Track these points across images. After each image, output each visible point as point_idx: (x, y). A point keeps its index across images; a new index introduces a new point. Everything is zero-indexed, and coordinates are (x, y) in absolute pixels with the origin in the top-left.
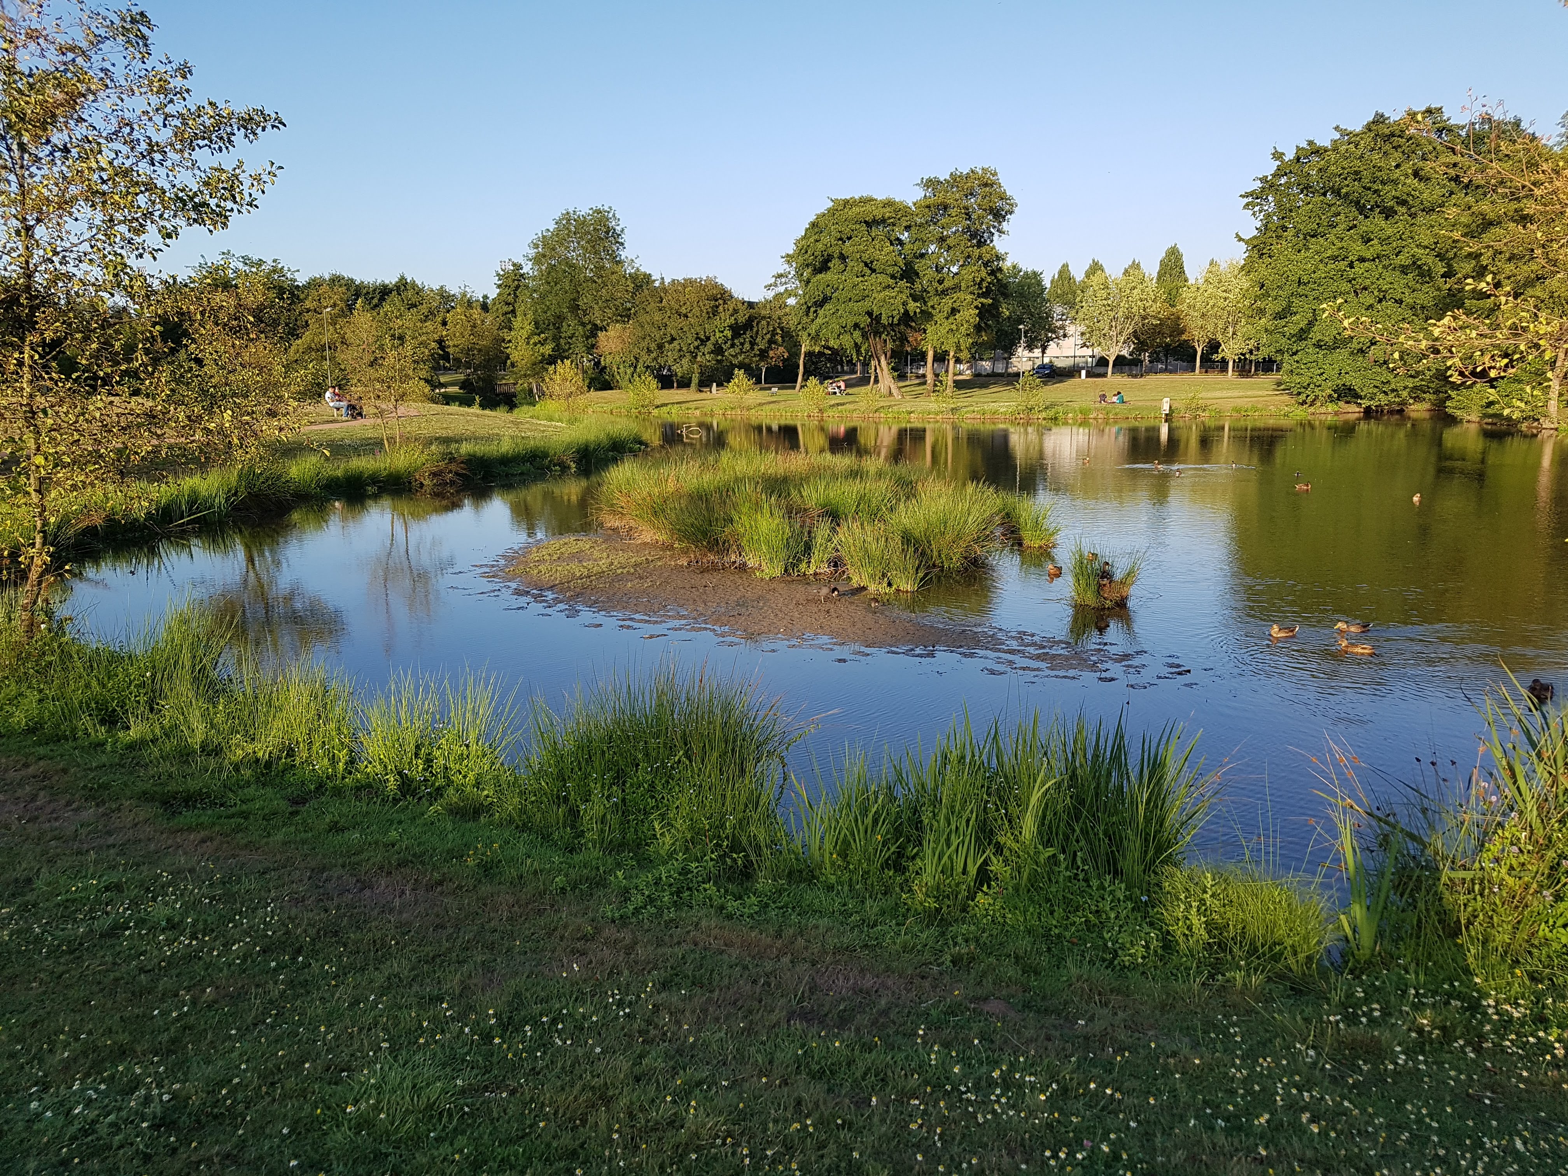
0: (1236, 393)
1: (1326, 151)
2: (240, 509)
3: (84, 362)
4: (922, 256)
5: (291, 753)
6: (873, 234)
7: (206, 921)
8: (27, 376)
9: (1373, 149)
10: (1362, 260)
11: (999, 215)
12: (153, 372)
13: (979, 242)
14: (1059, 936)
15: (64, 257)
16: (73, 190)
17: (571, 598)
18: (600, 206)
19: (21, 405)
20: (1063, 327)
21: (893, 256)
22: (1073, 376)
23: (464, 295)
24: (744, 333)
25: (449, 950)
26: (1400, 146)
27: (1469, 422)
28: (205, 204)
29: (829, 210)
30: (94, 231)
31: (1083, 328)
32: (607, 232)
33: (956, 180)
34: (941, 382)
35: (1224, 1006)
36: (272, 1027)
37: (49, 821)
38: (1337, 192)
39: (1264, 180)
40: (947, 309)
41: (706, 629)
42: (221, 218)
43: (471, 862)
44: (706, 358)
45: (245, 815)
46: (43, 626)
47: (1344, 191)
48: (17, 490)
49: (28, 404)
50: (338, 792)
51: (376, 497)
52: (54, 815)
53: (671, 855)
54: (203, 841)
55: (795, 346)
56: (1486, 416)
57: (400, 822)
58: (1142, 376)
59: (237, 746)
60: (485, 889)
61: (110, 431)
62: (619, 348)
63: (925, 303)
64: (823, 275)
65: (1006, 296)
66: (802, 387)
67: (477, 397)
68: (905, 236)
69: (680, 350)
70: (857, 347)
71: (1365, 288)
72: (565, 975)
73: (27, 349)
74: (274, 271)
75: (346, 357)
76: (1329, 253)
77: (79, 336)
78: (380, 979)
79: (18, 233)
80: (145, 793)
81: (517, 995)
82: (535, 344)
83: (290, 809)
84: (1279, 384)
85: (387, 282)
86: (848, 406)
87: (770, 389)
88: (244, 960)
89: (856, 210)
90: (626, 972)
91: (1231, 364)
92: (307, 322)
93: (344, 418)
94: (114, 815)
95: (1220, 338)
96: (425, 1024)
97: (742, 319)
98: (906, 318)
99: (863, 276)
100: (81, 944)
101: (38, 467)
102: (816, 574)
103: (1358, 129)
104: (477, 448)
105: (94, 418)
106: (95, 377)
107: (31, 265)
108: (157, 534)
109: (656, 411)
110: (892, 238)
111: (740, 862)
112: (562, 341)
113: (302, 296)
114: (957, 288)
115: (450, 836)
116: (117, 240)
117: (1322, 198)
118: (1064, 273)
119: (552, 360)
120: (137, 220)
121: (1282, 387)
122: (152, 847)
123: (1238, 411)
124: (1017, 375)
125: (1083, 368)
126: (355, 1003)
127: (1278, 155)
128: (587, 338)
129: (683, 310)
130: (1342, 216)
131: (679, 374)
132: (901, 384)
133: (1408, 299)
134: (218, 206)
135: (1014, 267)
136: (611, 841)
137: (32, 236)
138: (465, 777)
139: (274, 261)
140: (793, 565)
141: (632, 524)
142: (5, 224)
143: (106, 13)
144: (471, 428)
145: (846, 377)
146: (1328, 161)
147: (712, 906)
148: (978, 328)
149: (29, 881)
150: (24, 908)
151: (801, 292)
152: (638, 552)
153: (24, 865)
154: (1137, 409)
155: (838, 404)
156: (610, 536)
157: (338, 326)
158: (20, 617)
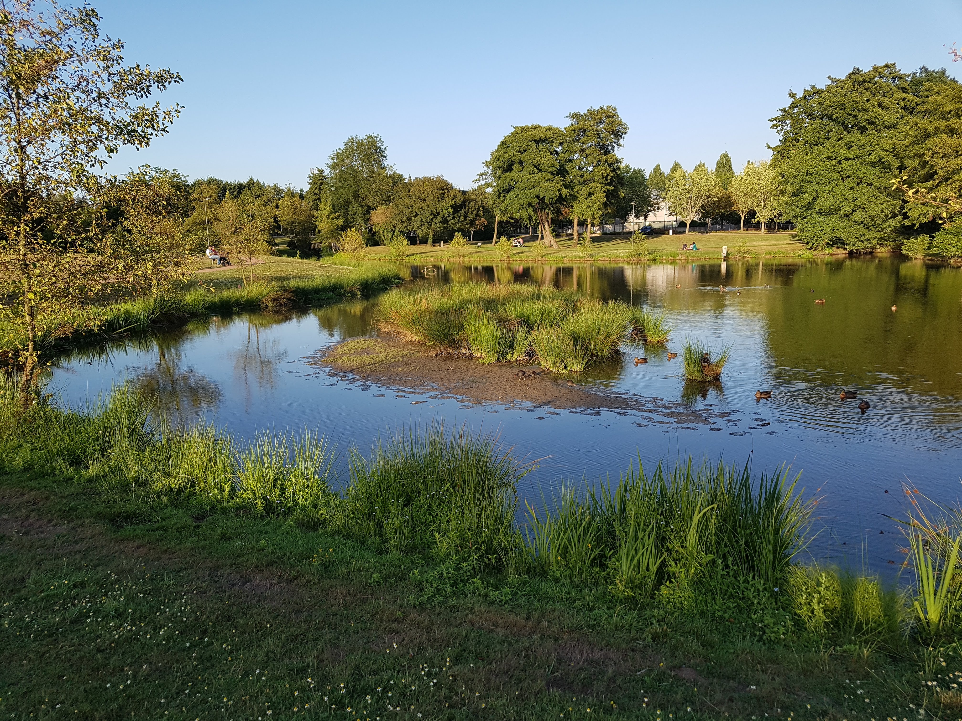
0: (767, 243)
1: (822, 92)
2: (156, 323)
3: (58, 232)
4: (570, 161)
5: (193, 485)
6: (540, 148)
7: (141, 611)
8: (22, 242)
9: (853, 90)
10: (847, 159)
11: (618, 135)
12: (102, 239)
13: (606, 152)
14: (721, 617)
15: (45, 165)
16: (51, 123)
17: (364, 378)
18: (371, 134)
19: (19, 260)
20: (657, 203)
21: (550, 163)
22: (664, 234)
23: (289, 189)
24: (461, 210)
25: (307, 630)
26: (869, 88)
27: (916, 259)
28: (134, 131)
29: (512, 134)
30: (64, 148)
31: (670, 204)
32: (376, 150)
33: (591, 113)
34: (583, 238)
35: (847, 671)
36: (189, 695)
37: (37, 534)
38: (830, 117)
39: (783, 110)
40: (586, 193)
41: (451, 397)
42: (145, 140)
43: (316, 563)
44: (437, 225)
45: (164, 529)
46: (34, 402)
47: (834, 116)
48: (17, 314)
49: (23, 260)
50: (225, 511)
51: (239, 314)
52: (40, 529)
53: (448, 555)
54: (138, 548)
55: (492, 217)
56: (927, 255)
57: (266, 533)
58: (707, 233)
59: (158, 480)
60: (327, 583)
61: (75, 277)
62: (384, 221)
63: (572, 189)
64: (509, 173)
65: (622, 184)
66: (496, 243)
67: (298, 252)
68: (559, 149)
69: (421, 221)
70: (530, 218)
71: (848, 177)
72: (388, 651)
73: (22, 225)
74: (174, 176)
75: (219, 228)
76: (826, 155)
77: (55, 216)
78: (261, 656)
79: (16, 151)
80: (99, 513)
81: (357, 667)
82: (333, 219)
83: (194, 524)
84: (794, 236)
85: (242, 182)
86: (525, 254)
87: (476, 244)
88: (168, 641)
89: (529, 133)
90: (429, 649)
91: (763, 225)
92: (194, 207)
93: (218, 265)
94: (79, 530)
95: (756, 209)
96: (296, 693)
97: (459, 201)
98: (561, 199)
99: (534, 174)
100: (57, 629)
101: (30, 300)
102: (517, 361)
103: (843, 78)
104: (300, 283)
105: (65, 268)
106: (66, 242)
107: (24, 171)
108: (105, 338)
109: (407, 258)
110: (552, 150)
111: (494, 561)
112: (349, 217)
113: (191, 191)
114: (592, 180)
115: (300, 542)
116: (79, 154)
117: (821, 121)
118: (657, 171)
119: (343, 228)
120: (91, 141)
121: (796, 239)
122: (104, 552)
123: (770, 254)
124: (630, 233)
125: (670, 228)
126: (246, 675)
127: (792, 95)
128: (364, 215)
129: (423, 197)
130: (834, 132)
131: (420, 236)
132: (557, 240)
133: (876, 183)
134: (143, 132)
135: (627, 167)
136: (406, 545)
137: (25, 152)
138: (306, 500)
139: (174, 170)
140: (503, 355)
141: (399, 330)
142: (8, 145)
143: (71, 10)
144: (296, 271)
145: (523, 236)
146: (824, 98)
147: (480, 595)
148: (605, 205)
149: (23, 580)
150: (18, 601)
151: (495, 184)
152: (403, 347)
153: (20, 569)
154: (706, 253)
155: (519, 253)
156: (385, 337)
157: (213, 209)
158: (20, 396)
